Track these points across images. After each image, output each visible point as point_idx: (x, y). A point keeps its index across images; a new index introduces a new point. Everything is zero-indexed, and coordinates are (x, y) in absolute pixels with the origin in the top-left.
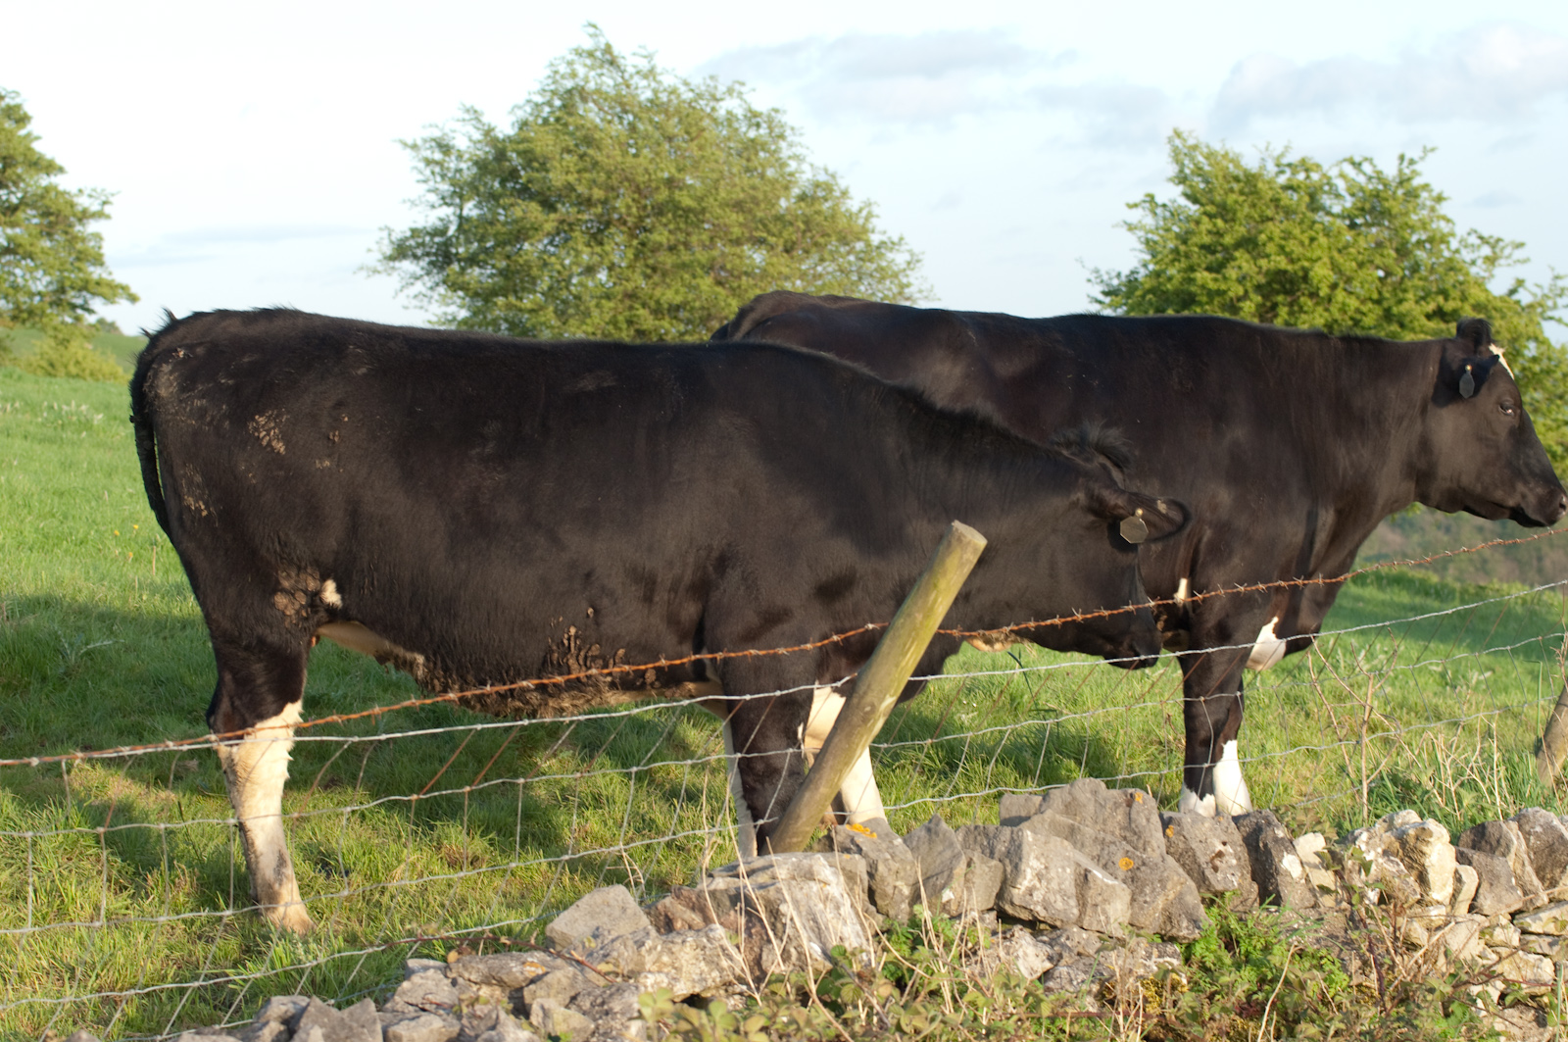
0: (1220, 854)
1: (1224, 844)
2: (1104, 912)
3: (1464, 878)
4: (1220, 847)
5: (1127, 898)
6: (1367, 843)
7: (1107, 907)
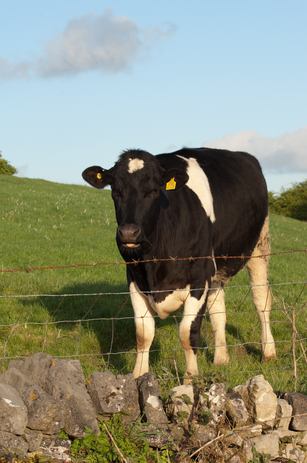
0: (113, 394)
1: (118, 389)
2: (9, 421)
3: (283, 411)
4: (114, 390)
5: (25, 415)
6: (216, 391)
7: (10, 419)
